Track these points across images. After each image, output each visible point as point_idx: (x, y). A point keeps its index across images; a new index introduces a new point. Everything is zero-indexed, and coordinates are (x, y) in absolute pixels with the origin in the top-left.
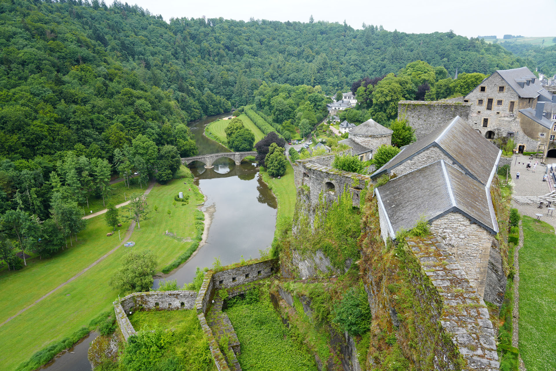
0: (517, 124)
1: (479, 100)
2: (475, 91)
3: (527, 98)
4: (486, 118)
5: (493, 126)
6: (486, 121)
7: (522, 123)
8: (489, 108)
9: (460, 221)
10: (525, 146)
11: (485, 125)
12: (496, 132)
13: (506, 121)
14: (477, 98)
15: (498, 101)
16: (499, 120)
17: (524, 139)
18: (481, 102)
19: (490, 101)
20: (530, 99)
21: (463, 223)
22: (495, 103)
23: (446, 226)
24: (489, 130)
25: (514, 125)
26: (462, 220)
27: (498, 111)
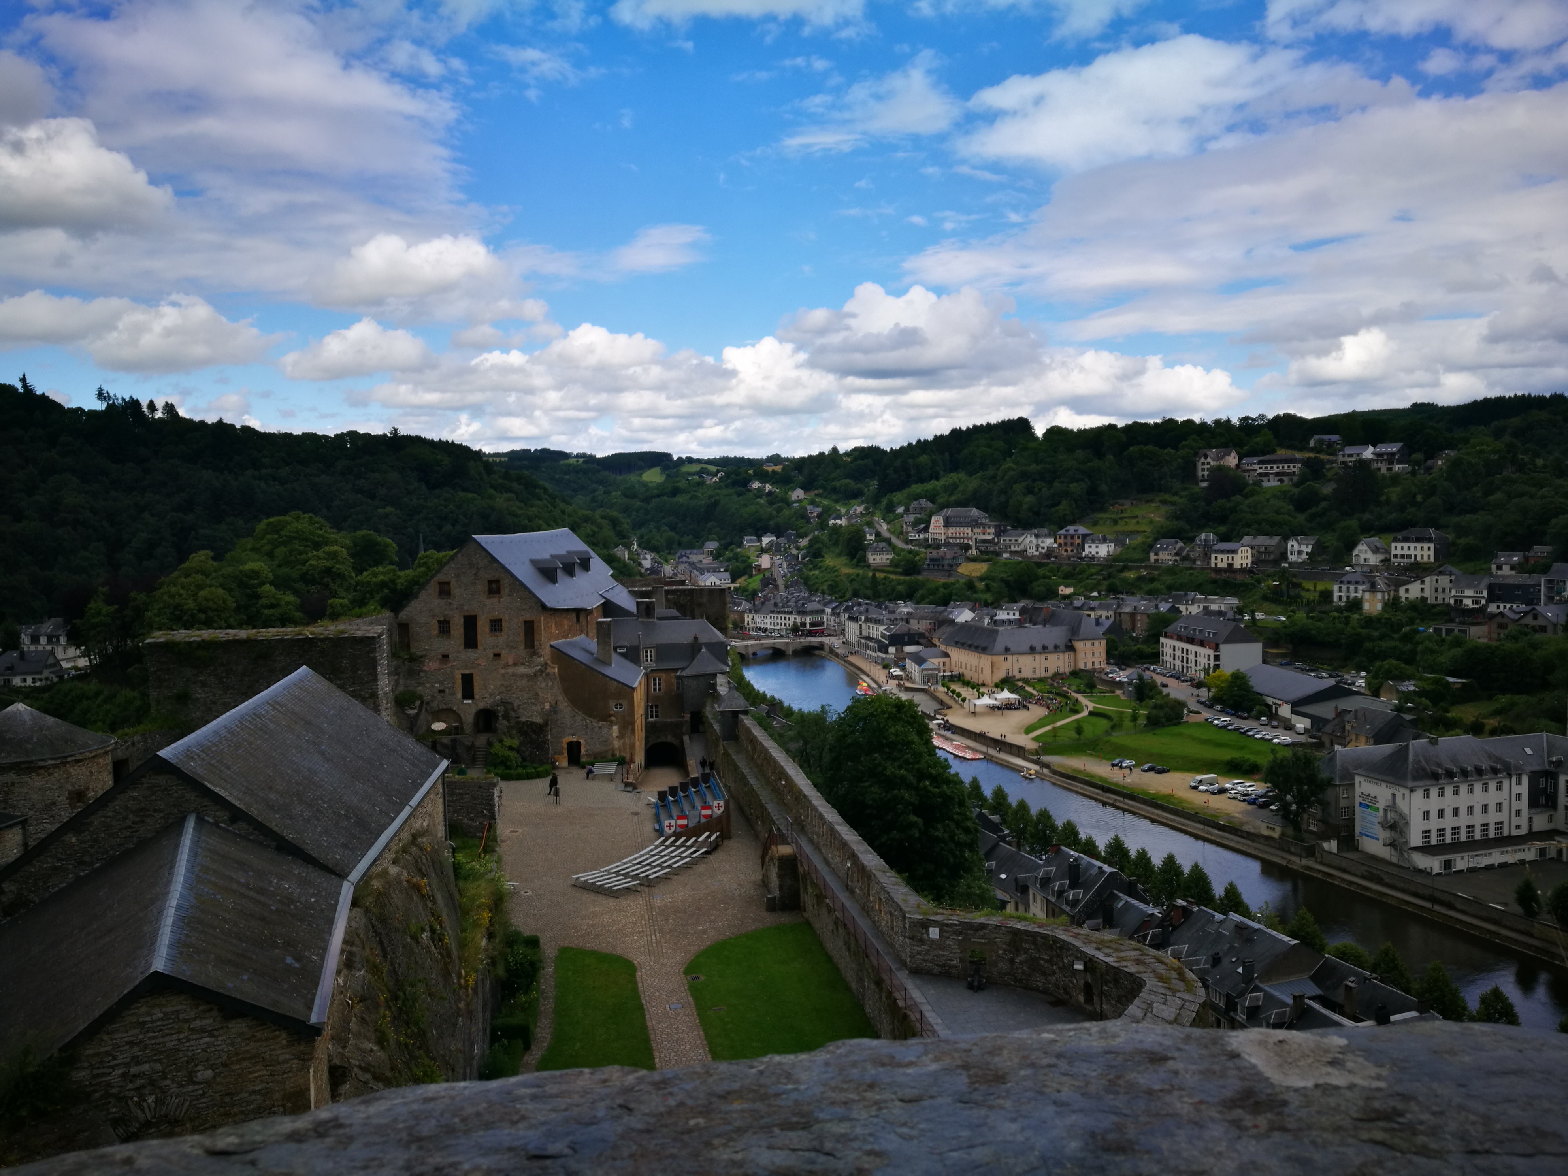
0: (550, 683)
1: (439, 622)
2: (423, 595)
3: (568, 610)
4: (467, 672)
5: (491, 695)
6: (468, 681)
7: (562, 679)
8: (471, 642)
9: (187, 1021)
10: (582, 741)
11: (468, 693)
12: (501, 709)
13: (522, 676)
14: (434, 616)
15: (491, 621)
16: (503, 675)
17: (575, 721)
18: (444, 627)
19: (470, 622)
20: (579, 612)
21: (197, 1024)
22: (483, 627)
23: (136, 1051)
24: (481, 705)
25: (544, 685)
26: (192, 1014)
27: (497, 651)
